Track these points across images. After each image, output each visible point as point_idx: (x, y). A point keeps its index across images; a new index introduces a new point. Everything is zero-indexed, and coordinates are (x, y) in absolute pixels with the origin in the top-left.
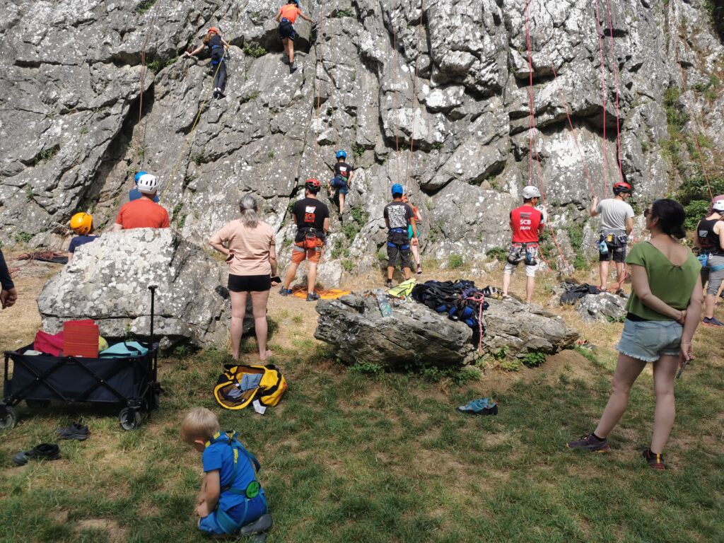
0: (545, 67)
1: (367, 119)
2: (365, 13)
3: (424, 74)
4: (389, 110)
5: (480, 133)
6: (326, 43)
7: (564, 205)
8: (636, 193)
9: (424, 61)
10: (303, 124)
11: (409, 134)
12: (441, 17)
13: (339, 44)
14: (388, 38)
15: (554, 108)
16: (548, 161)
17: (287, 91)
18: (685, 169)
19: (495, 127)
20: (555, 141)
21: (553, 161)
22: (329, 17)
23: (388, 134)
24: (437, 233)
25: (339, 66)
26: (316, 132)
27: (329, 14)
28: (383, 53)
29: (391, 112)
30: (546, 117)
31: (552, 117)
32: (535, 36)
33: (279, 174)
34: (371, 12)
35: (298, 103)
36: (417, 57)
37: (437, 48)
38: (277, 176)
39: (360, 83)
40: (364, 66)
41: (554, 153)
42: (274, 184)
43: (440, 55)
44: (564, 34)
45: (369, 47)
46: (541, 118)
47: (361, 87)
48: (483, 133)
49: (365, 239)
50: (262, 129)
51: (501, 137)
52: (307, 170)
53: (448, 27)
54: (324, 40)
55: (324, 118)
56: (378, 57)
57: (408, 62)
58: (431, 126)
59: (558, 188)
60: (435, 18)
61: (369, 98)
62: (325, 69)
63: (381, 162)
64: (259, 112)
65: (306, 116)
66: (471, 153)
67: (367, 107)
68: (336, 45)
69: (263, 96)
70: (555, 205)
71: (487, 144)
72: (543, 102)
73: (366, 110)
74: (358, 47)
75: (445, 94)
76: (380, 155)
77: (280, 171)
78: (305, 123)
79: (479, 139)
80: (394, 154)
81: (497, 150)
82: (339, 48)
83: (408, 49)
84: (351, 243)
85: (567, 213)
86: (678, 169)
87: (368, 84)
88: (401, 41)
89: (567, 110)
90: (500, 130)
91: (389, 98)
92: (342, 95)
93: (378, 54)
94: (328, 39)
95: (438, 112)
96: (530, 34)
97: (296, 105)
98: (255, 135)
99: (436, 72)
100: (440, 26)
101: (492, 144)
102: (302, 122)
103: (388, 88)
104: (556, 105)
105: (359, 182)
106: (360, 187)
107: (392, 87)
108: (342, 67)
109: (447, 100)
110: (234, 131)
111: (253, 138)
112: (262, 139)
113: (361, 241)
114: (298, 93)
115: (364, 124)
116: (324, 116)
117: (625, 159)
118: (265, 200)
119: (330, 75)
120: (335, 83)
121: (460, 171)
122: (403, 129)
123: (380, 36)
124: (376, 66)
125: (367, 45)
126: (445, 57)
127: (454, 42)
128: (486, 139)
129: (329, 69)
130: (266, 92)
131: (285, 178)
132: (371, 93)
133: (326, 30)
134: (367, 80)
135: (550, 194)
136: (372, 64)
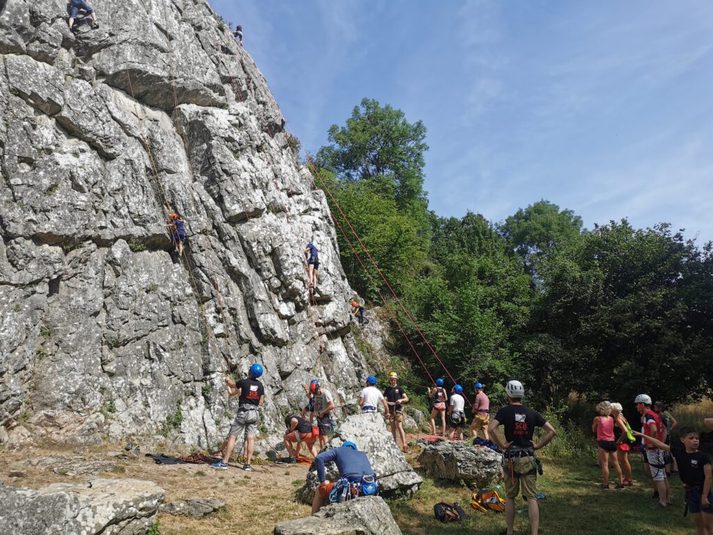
1: (243, 319)
3: (275, 290)
4: (262, 314)
5: (303, 335)
6: (201, 253)
7: (350, 389)
9: (276, 282)
10: (196, 318)
11: (274, 333)
12: (288, 255)
13: (210, 256)
14: (247, 259)
15: (336, 323)
17: (179, 288)
19: (310, 332)
20: (335, 344)
21: (336, 358)
22: (199, 233)
23: (263, 332)
25: (215, 274)
26: (212, 326)
27: (199, 231)
28: (247, 270)
29: (262, 316)
30: (330, 328)
31: (335, 328)
34: (232, 238)
36: (271, 278)
38: (192, 362)
39: (232, 290)
40: (229, 276)
41: (336, 352)
42: (191, 370)
43: (291, 281)
45: (235, 264)
46: (328, 328)
47: (233, 293)
48: (305, 336)
50: (167, 319)
51: (315, 339)
52: (214, 358)
53: (294, 263)
54: (199, 251)
55: (213, 315)
56: (244, 272)
57: (263, 280)
58: (283, 328)
59: (345, 377)
61: (239, 302)
62: (206, 274)
63: (256, 354)
64: (162, 303)
65: (197, 311)
66: (302, 350)
67: (241, 309)
69: (162, 290)
70: (346, 388)
71: (307, 344)
72: (328, 318)
73: (241, 312)
75: (288, 306)
76: (257, 348)
79: (303, 339)
80: (264, 348)
81: (314, 349)
82: (211, 259)
83: (264, 271)
87: (235, 291)
89: (342, 325)
91: (260, 305)
92: (225, 298)
93: (243, 270)
94: (202, 251)
95: (285, 319)
97: (189, 301)
98: (161, 324)
99: (284, 291)
100: (289, 261)
101: (311, 344)
102: (196, 316)
103: (259, 298)
104: (337, 321)
109: (288, 311)
110: (143, 318)
111: (159, 326)
112: (168, 328)
114: (189, 290)
115: (243, 322)
116: (214, 313)
118: (184, 385)
119: (212, 280)
120: (217, 287)
121: (299, 363)
122: (271, 330)
123: (241, 257)
124: (240, 278)
125: (233, 262)
126: (294, 283)
127: (298, 274)
128: (307, 340)
129: (211, 275)
130: (163, 286)
132: (240, 299)
133: (201, 243)
134: (235, 288)
136: (236, 276)
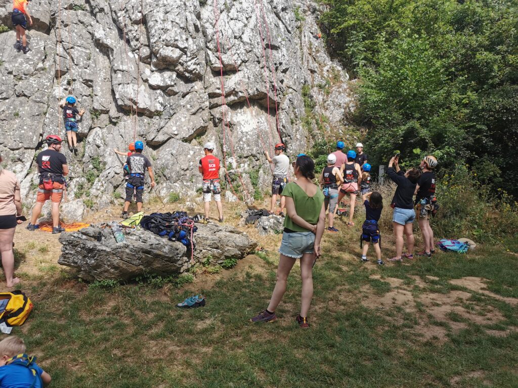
0: (231, 65)
1: (102, 90)
2: (97, 10)
3: (146, 60)
4: (119, 85)
5: (189, 106)
6: (65, 29)
7: (246, 157)
8: (289, 150)
9: (145, 51)
10: (46, 91)
11: (136, 103)
12: (157, 21)
13: (76, 31)
14: (117, 31)
15: (237, 92)
16: (235, 127)
17: (30, 63)
18: (315, 136)
19: (199, 102)
20: (238, 114)
21: (238, 128)
22: (66, 9)
23: (120, 103)
24: (160, 177)
25: (76, 47)
26: (57, 97)
27: (66, 6)
28: (113, 41)
29: (121, 86)
30: (232, 98)
31: (236, 98)
32: (222, 43)
33: (24, 130)
34: (102, 10)
35: (41, 74)
36: (140, 47)
37: (155, 43)
38: (23, 131)
39: (95, 62)
40: (98, 50)
41: (239, 122)
42: (20, 138)
43: (157, 48)
44: (241, 44)
45: (101, 36)
46: (229, 98)
47: (96, 65)
48: (191, 106)
49: (104, 182)
50: (7, 92)
51: (203, 110)
52: (51, 128)
53: (162, 29)
54: (63, 26)
55: (64, 87)
56: (109, 44)
57: (133, 51)
58: (153, 99)
59: (242, 146)
60: (152, 21)
61: (102, 74)
62: (64, 48)
63: (115, 124)
64: (4, 78)
65: (49, 84)
66: (183, 120)
67: (101, 81)
68: (73, 31)
69: (6, 65)
70: (240, 157)
71: (194, 114)
72: (230, 88)
73: (100, 83)
74: (92, 35)
75: (162, 76)
76: (114, 118)
77: (25, 127)
78: (48, 89)
79: (188, 110)
80: (125, 118)
81: (201, 119)
82: (76, 33)
83: (132, 41)
84: (92, 185)
85: (248, 163)
86: (311, 135)
87: (101, 63)
88: (127, 34)
89: (245, 94)
90: (203, 105)
91: (119, 75)
92: (80, 70)
93: (108, 42)
94: (66, 26)
95: (158, 89)
96: (220, 41)
97: (39, 75)
99: (154, 60)
101: (197, 114)
102: (45, 89)
103: (118, 68)
104: (238, 91)
105: (97, 139)
106: (97, 143)
107: (121, 68)
108: (79, 48)
109: (164, 80)
112: (7, 101)
113: (100, 184)
114: (40, 65)
115: (100, 94)
116: (65, 85)
117: (282, 128)
118: (12, 152)
119: (68, 53)
120: (73, 60)
121: (176, 133)
122: (131, 100)
123: (110, 29)
124: (108, 51)
125: (99, 34)
126: (161, 50)
127: (167, 40)
128: (193, 110)
129: (68, 49)
130: (10, 62)
131: (31, 133)
132: (104, 71)
133: (64, 19)
134: (100, 61)
135: (237, 150)
136: (105, 49)
